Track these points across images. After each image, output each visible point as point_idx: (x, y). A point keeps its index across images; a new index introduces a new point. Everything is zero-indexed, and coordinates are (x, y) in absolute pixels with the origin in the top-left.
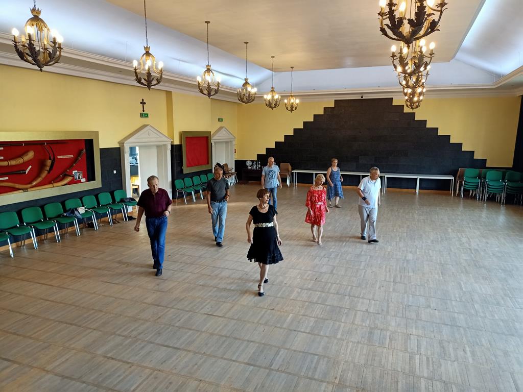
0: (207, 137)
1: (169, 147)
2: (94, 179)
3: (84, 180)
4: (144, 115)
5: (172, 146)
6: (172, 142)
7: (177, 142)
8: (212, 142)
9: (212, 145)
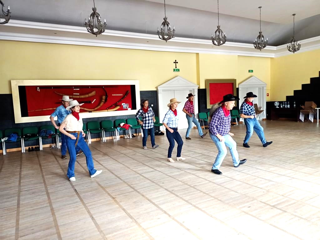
1: (196, 91)
2: (135, 109)
3: (129, 109)
4: (176, 70)
8: (237, 87)
9: (238, 89)
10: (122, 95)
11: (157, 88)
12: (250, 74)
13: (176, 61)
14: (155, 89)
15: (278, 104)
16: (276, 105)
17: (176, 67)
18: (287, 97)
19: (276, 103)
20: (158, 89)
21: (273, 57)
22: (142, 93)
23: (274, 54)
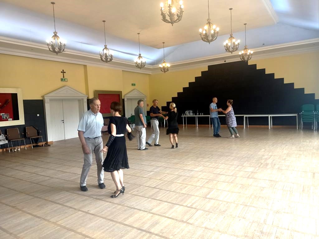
0: (119, 95)
1: (86, 100)
4: (64, 80)
5: (88, 100)
6: (88, 97)
8: (123, 98)
9: (123, 100)
10: (1, 104)
11: (43, 97)
12: (133, 87)
14: (41, 99)
17: (64, 77)
18: (163, 107)
20: (45, 98)
21: (151, 73)
22: (25, 102)
23: (151, 72)
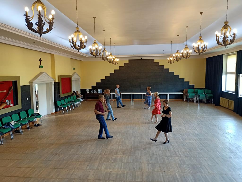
0: (70, 78)
1: (53, 84)
2: (17, 104)
3: (12, 105)
4: (41, 67)
7: (57, 81)
10: (5, 91)
11: (31, 82)
13: (40, 59)
14: (28, 84)
15: (89, 90)
16: (87, 91)
17: (41, 64)
18: (92, 86)
19: (87, 90)
21: (83, 60)
